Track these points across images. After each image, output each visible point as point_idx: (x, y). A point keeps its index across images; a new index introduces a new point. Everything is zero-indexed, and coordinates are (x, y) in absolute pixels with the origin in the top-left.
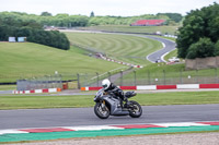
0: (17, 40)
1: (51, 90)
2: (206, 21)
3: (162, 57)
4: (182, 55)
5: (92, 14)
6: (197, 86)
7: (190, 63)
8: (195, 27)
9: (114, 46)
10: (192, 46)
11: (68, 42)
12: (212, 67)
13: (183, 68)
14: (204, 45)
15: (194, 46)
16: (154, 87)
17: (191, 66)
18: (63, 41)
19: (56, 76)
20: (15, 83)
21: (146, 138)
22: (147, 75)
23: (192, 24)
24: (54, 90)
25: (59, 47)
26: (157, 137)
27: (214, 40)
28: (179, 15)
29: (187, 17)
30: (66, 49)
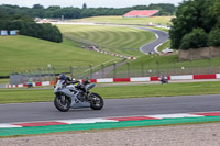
0: (9, 33)
1: (44, 84)
2: (199, 11)
3: (156, 49)
4: (175, 46)
5: (85, 5)
6: (191, 77)
7: (184, 54)
8: (187, 18)
9: (107, 38)
10: (185, 37)
11: (61, 35)
12: (205, 58)
13: (177, 59)
14: (198, 35)
15: (187, 37)
16: (148, 79)
17: (185, 57)
18: (56, 34)
19: (49, 69)
20: (8, 77)
21: (140, 130)
22: (141, 66)
23: (185, 14)
24: (48, 83)
25: (52, 40)
26: (151, 129)
27: (207, 31)
28: (172, 6)
29: (179, 8)
30: (58, 42)
